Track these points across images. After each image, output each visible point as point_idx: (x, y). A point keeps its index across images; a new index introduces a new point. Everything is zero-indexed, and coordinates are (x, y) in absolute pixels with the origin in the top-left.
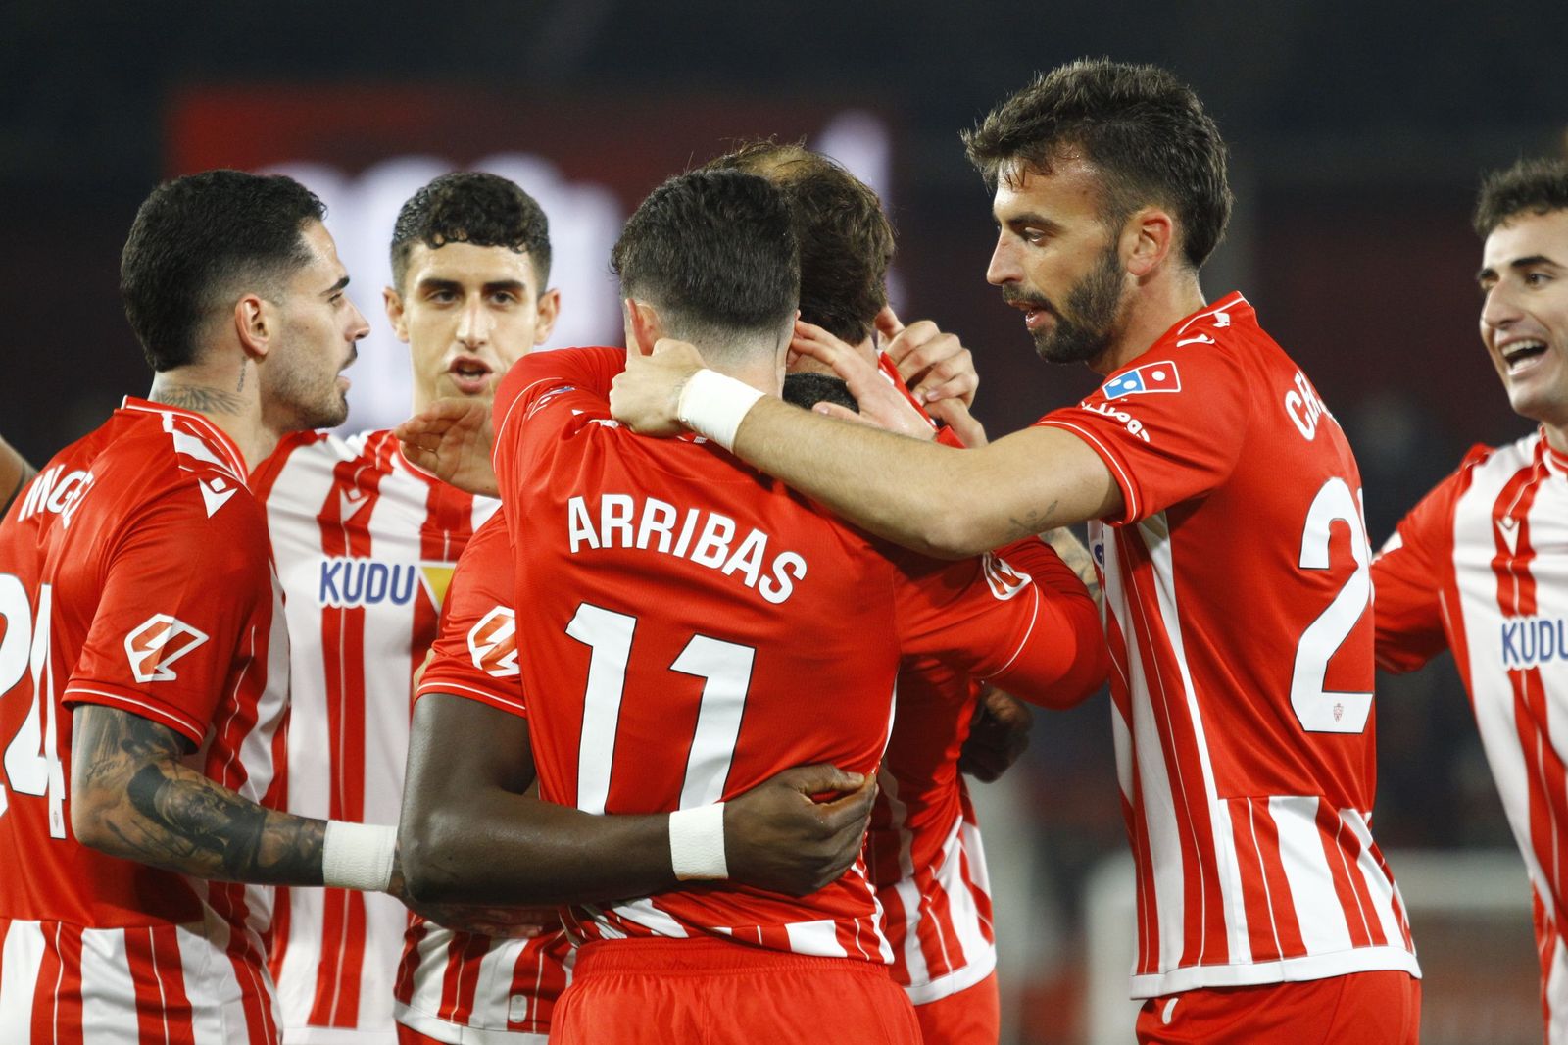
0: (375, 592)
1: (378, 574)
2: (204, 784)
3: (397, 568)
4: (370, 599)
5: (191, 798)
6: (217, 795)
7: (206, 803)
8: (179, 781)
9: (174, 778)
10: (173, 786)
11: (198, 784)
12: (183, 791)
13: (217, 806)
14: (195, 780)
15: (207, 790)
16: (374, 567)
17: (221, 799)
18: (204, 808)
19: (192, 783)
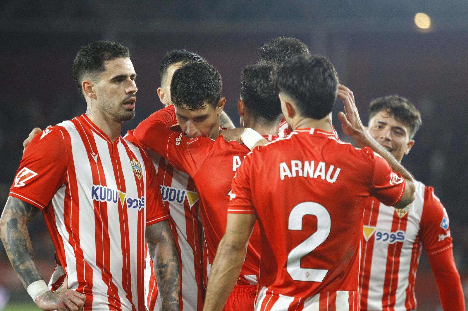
0: (172, 198)
1: (173, 192)
2: (26, 238)
3: (179, 191)
4: (170, 200)
5: (19, 238)
6: (26, 244)
7: (21, 243)
8: (20, 231)
9: (20, 229)
10: (18, 231)
11: (24, 237)
12: (19, 234)
13: (23, 246)
14: (24, 235)
15: (25, 240)
16: (172, 190)
17: (26, 246)
18: (20, 243)
19: (23, 235)
